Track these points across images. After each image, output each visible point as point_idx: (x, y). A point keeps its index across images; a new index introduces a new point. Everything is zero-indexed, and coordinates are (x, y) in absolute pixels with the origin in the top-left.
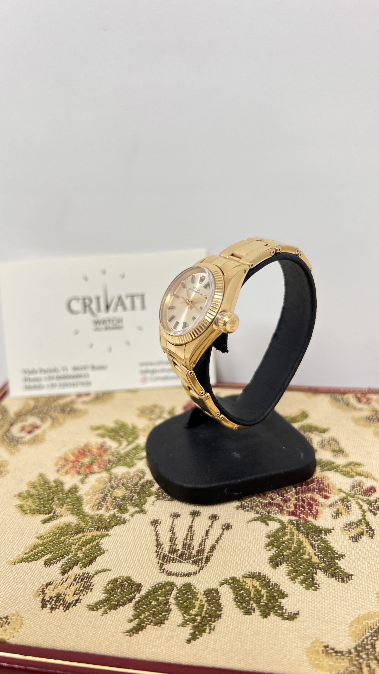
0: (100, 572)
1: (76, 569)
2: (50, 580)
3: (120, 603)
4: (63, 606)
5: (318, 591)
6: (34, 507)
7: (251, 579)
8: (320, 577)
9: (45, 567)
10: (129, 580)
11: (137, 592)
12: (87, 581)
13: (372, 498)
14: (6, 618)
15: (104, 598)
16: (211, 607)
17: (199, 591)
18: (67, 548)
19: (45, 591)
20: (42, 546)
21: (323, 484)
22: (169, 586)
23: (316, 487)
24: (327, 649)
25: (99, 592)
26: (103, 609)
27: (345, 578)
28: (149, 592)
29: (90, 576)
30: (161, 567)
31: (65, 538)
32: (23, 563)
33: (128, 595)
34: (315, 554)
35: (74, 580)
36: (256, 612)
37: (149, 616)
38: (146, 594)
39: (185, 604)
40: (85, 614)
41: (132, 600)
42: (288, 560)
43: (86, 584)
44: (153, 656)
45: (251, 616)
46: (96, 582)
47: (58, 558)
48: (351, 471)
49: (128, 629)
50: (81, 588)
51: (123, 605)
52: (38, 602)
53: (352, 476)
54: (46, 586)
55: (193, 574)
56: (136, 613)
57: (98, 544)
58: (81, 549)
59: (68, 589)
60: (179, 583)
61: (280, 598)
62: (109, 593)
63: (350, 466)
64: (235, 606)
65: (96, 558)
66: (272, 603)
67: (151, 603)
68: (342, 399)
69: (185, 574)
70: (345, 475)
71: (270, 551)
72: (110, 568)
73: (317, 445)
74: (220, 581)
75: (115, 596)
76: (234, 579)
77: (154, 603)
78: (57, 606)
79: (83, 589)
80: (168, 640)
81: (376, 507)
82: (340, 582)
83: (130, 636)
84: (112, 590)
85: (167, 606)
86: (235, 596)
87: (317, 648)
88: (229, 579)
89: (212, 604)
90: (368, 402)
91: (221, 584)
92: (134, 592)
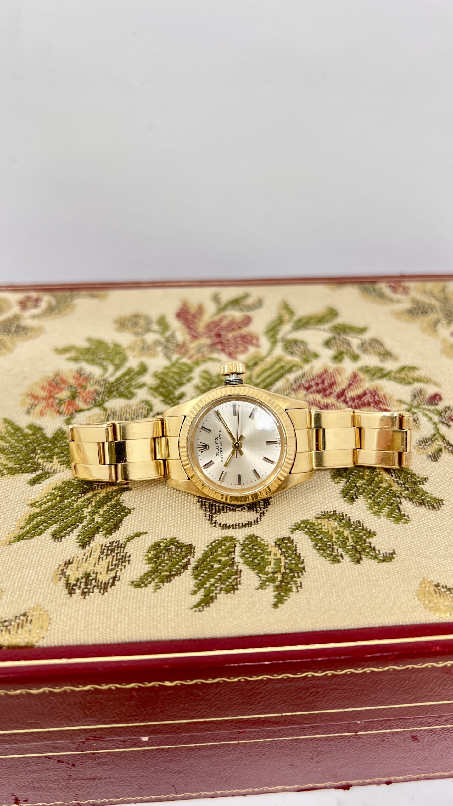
0: (133, 538)
1: (98, 538)
2: (68, 558)
3: (173, 573)
4: (98, 588)
5: (409, 524)
6: (10, 465)
7: (326, 520)
8: (407, 506)
9: (55, 542)
10: (176, 542)
11: (191, 555)
12: (119, 551)
13: (441, 406)
14: (25, 615)
15: (150, 569)
16: (289, 560)
17: (268, 543)
18: (76, 514)
19: (65, 573)
20: (41, 515)
21: (378, 396)
22: (228, 542)
23: (370, 400)
24: (439, 588)
25: (140, 564)
26: (153, 584)
27: (435, 504)
28: (205, 553)
29: (122, 544)
30: (212, 520)
31: (69, 500)
32: (22, 542)
33: (181, 562)
34: (393, 480)
35: (101, 553)
36: (344, 558)
37: (216, 582)
38: (203, 557)
39: (256, 561)
40: (131, 593)
41: (187, 567)
42: (364, 492)
43: (120, 556)
44: (236, 630)
45: (341, 564)
46: (132, 551)
47: (69, 527)
48: (406, 378)
49: (195, 603)
50: (114, 562)
51: (178, 573)
52: (61, 588)
53: (410, 383)
54: (65, 566)
55: (253, 523)
56: (197, 581)
57: (118, 503)
58: (98, 512)
59: (96, 565)
60: (240, 537)
61: (368, 537)
62: (154, 563)
63: (403, 372)
64: (318, 555)
65: (121, 520)
66: (360, 545)
67: (212, 566)
68: (374, 290)
69: (244, 524)
70: (401, 383)
71: (340, 483)
72: (145, 531)
73: (358, 348)
74: (290, 527)
75: (163, 565)
76: (306, 522)
77: (216, 566)
78: (89, 589)
79: (117, 562)
80: (250, 609)
81: (447, 416)
82: (431, 509)
83: (200, 611)
84: (156, 558)
85: (235, 568)
86: (314, 543)
87: (427, 589)
88: (301, 524)
89: (288, 556)
90: (406, 291)
91: (293, 530)
92: (186, 556)
